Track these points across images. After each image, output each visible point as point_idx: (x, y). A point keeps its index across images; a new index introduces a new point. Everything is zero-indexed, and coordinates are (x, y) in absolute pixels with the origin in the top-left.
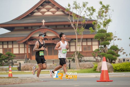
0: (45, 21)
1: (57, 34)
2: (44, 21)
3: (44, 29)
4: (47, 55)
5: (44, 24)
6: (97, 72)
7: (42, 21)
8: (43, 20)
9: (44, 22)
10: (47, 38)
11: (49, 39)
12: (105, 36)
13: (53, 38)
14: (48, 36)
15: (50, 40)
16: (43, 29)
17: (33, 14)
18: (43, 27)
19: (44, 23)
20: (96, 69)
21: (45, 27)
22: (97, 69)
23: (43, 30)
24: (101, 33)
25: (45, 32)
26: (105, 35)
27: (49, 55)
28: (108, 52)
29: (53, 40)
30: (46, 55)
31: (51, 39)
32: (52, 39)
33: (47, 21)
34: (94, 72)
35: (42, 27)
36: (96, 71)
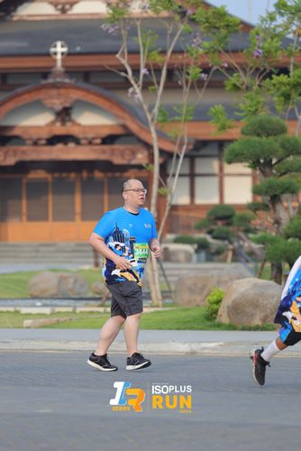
0: (65, 50)
1: (126, 116)
2: (59, 49)
3: (62, 91)
4: (78, 218)
5: (59, 64)
6: (219, 326)
7: (52, 50)
8: (59, 44)
9: (62, 54)
10: (75, 131)
11: (86, 138)
12: (274, 153)
13: (106, 132)
14: (79, 125)
15: (90, 143)
16: (55, 86)
17: (15, 10)
18: (59, 80)
19: (59, 57)
20: (216, 312)
21: (67, 81)
22: (219, 313)
23: (54, 92)
24: (258, 135)
25: (67, 105)
26: (276, 146)
27: (84, 219)
28: (289, 228)
29: (106, 147)
30: (73, 219)
31: (94, 138)
32: (98, 141)
33: (78, 49)
34: (209, 323)
35: (50, 80)
36: (217, 320)
